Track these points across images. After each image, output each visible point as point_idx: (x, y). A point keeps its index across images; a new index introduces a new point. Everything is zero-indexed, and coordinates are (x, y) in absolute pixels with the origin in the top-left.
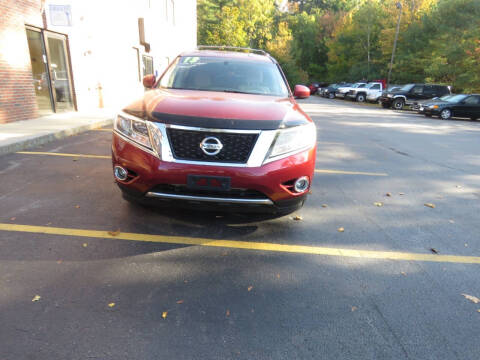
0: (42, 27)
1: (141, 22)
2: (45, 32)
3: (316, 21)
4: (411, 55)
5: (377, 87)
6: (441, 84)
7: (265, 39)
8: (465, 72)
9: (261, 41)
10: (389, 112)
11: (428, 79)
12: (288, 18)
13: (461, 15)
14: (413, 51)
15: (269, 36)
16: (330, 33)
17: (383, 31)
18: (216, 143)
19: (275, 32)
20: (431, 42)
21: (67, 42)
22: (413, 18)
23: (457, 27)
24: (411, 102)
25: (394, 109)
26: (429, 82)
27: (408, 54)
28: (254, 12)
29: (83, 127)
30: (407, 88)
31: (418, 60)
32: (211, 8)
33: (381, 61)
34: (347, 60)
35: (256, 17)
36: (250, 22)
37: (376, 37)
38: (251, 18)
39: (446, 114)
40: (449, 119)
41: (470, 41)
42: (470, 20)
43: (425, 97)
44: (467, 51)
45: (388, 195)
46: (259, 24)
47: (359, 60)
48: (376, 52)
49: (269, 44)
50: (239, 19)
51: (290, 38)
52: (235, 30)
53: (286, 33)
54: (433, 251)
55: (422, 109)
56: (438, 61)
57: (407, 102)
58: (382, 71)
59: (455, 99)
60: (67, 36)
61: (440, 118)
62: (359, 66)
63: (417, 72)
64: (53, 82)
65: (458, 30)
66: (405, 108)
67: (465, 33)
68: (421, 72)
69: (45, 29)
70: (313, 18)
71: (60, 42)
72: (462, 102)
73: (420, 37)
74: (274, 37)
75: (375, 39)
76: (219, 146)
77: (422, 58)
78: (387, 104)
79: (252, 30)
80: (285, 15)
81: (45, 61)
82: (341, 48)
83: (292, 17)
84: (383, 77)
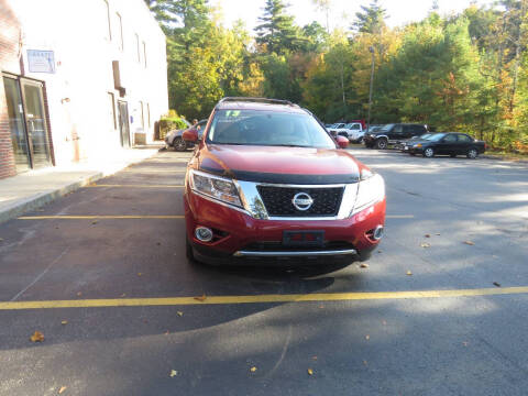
0: (19, 73)
1: (115, 65)
2: (22, 79)
3: (287, 61)
4: (385, 96)
5: (356, 127)
6: (417, 123)
7: (237, 80)
8: (435, 111)
9: (232, 82)
10: (375, 152)
11: (404, 119)
12: (258, 58)
13: (427, 58)
14: (387, 91)
15: (240, 77)
16: (303, 74)
17: (356, 73)
18: (307, 198)
19: (246, 72)
20: (403, 83)
21: (44, 89)
22: (383, 60)
23: (424, 69)
24: (395, 141)
25: (378, 148)
26: (404, 121)
27: (381, 94)
28: (222, 53)
29: (75, 184)
30: (388, 127)
31: (392, 100)
32: (176, 47)
33: (356, 101)
34: (322, 100)
35: (226, 58)
36: (219, 63)
37: (349, 78)
38: (220, 58)
39: (429, 152)
40: (433, 157)
41: (436, 82)
42: (435, 63)
43: (406, 136)
44: (437, 92)
45: (428, 236)
46: (229, 65)
47: (336, 101)
48: (350, 92)
49: (241, 84)
50: (212, 61)
51: (262, 79)
52: (207, 71)
53: (258, 73)
54: (496, 285)
55: (406, 148)
56: (410, 101)
57: (390, 141)
58: (359, 111)
59: (435, 137)
60: (43, 83)
61: (425, 156)
62: (335, 107)
63: (392, 112)
64: (30, 134)
65: (425, 72)
66: (388, 148)
67: (431, 74)
68: (396, 111)
69: (22, 76)
70: (283, 59)
71: (36, 89)
72: (442, 140)
73: (391, 78)
74: (245, 78)
75: (348, 80)
76: (310, 201)
77: (394, 97)
78: (371, 144)
79: (222, 71)
80: (254, 56)
81: (21, 111)
82: (316, 89)
83: (262, 58)
84: (360, 116)
